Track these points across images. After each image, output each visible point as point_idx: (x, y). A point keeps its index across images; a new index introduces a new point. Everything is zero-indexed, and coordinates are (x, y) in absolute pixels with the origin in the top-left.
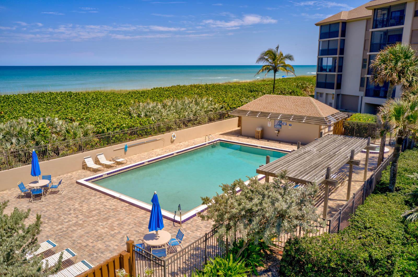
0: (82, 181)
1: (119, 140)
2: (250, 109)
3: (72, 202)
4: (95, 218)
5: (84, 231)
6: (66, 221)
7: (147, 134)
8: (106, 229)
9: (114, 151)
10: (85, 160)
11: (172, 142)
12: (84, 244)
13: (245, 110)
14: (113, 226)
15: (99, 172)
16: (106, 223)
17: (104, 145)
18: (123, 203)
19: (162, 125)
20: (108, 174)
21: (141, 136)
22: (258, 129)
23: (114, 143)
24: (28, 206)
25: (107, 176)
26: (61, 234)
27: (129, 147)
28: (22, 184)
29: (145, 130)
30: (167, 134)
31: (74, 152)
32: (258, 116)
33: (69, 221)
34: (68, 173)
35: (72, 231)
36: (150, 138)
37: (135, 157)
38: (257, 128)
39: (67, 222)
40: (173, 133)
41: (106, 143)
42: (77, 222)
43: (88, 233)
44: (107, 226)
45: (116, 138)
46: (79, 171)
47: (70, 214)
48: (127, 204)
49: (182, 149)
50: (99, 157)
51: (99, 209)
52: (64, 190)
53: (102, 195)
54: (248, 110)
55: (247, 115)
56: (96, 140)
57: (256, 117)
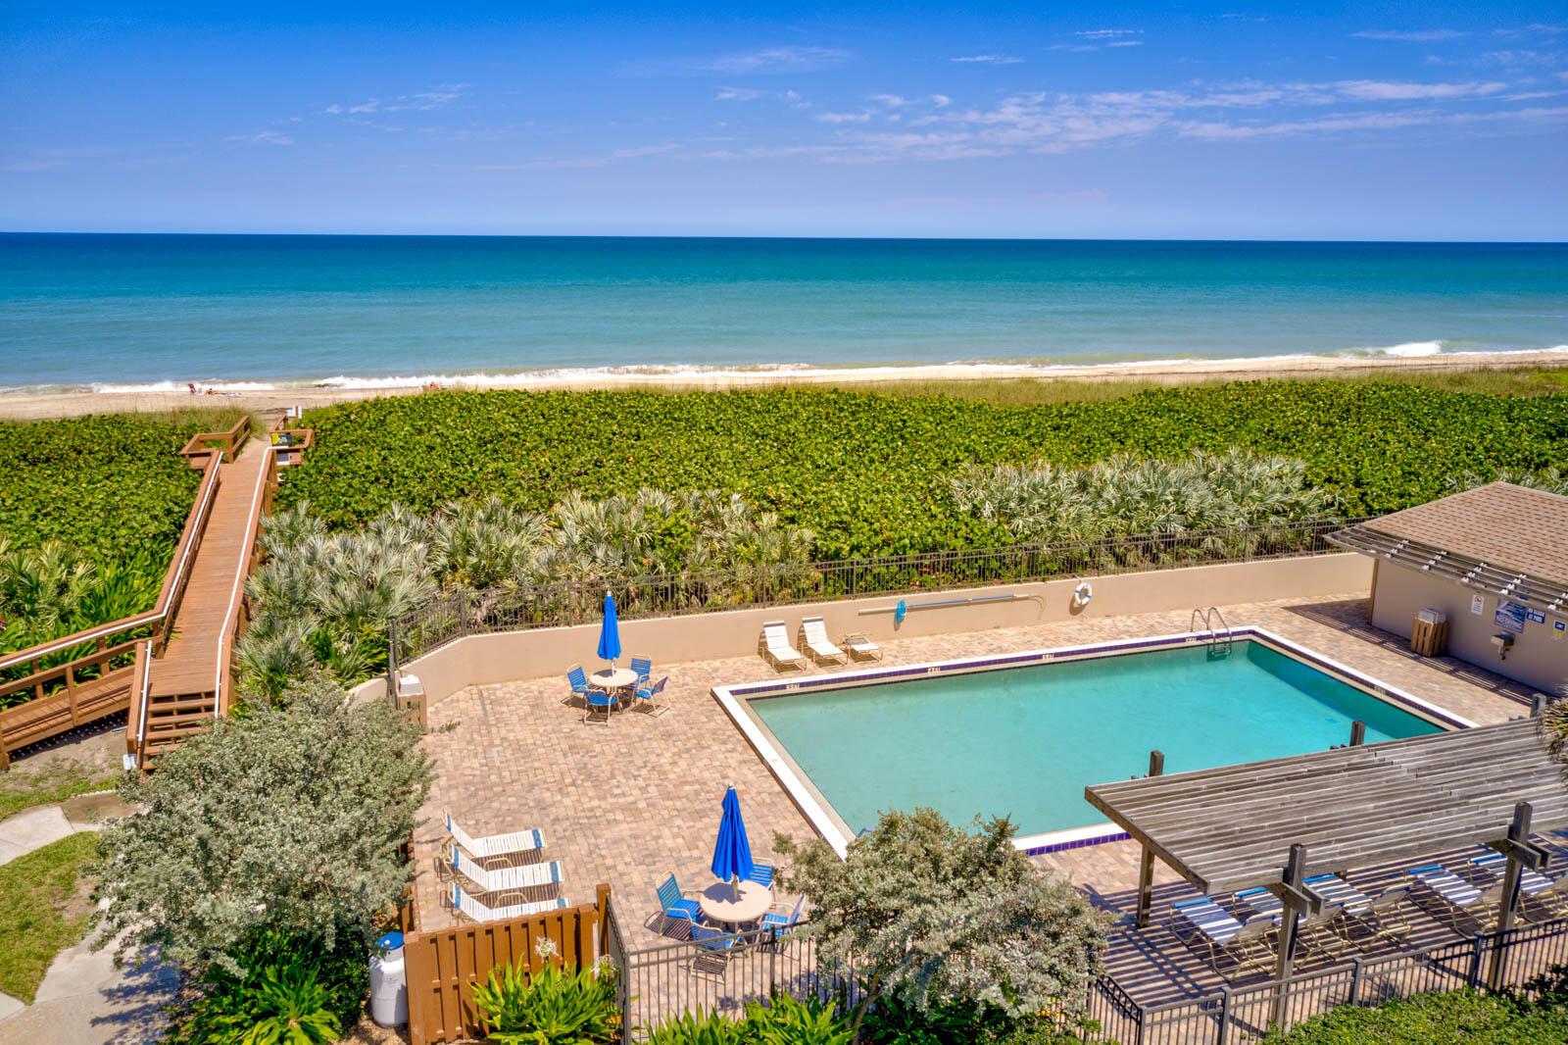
0: (723, 693)
1: (881, 585)
2: (1410, 533)
3: (663, 746)
4: (678, 804)
5: (631, 829)
6: (617, 791)
7: (984, 575)
8: (680, 841)
9: (860, 614)
10: (766, 629)
11: (1076, 610)
12: (609, 862)
13: (1389, 532)
14: (699, 838)
15: (790, 673)
16: (692, 824)
17: (835, 592)
18: (772, 780)
19: (1046, 550)
20: (802, 685)
21: (960, 578)
22: (1424, 617)
23: (867, 590)
24: (572, 731)
25: (798, 690)
26: (586, 821)
27: (912, 609)
28: (580, 671)
29: (981, 562)
30: (1057, 583)
31: (742, 604)
32: (1426, 567)
33: (624, 795)
34: (715, 658)
35: (608, 822)
36: (994, 589)
37: (924, 642)
38: (1421, 613)
39: (616, 796)
40: (1084, 582)
41: (845, 587)
42: (635, 803)
43: (636, 837)
44: (687, 833)
45: (876, 576)
46: (747, 658)
47: (635, 777)
48: (778, 788)
49: (1093, 642)
50: (807, 627)
51: (705, 783)
52: (670, 707)
53: (742, 745)
54: (1400, 535)
55: (1389, 556)
56: (817, 575)
57: (1419, 571)
